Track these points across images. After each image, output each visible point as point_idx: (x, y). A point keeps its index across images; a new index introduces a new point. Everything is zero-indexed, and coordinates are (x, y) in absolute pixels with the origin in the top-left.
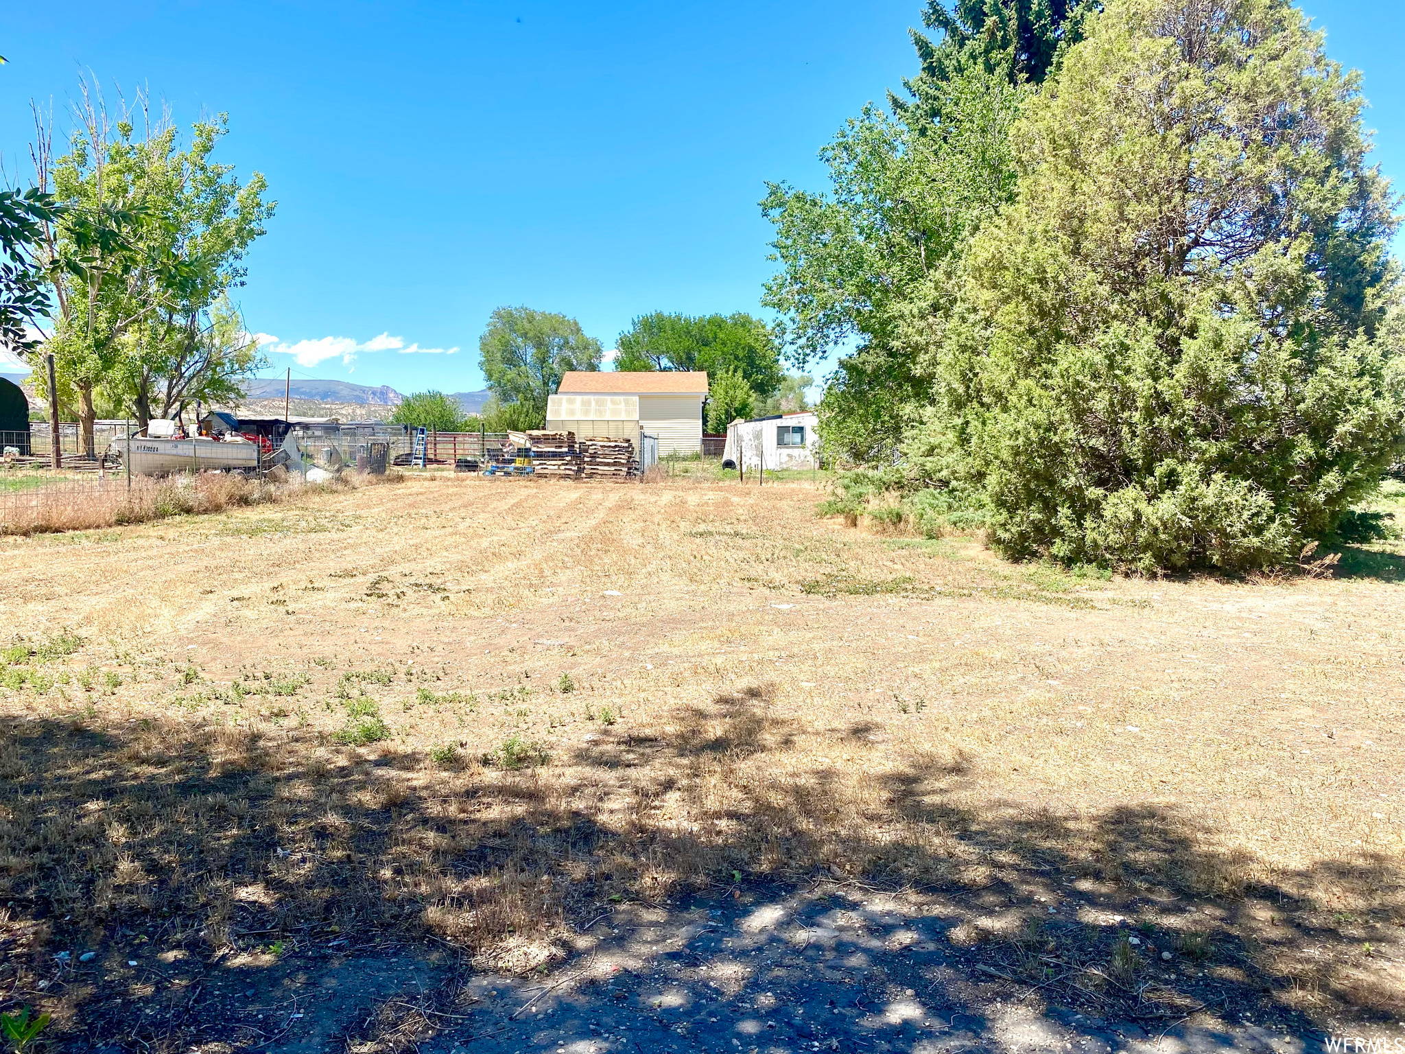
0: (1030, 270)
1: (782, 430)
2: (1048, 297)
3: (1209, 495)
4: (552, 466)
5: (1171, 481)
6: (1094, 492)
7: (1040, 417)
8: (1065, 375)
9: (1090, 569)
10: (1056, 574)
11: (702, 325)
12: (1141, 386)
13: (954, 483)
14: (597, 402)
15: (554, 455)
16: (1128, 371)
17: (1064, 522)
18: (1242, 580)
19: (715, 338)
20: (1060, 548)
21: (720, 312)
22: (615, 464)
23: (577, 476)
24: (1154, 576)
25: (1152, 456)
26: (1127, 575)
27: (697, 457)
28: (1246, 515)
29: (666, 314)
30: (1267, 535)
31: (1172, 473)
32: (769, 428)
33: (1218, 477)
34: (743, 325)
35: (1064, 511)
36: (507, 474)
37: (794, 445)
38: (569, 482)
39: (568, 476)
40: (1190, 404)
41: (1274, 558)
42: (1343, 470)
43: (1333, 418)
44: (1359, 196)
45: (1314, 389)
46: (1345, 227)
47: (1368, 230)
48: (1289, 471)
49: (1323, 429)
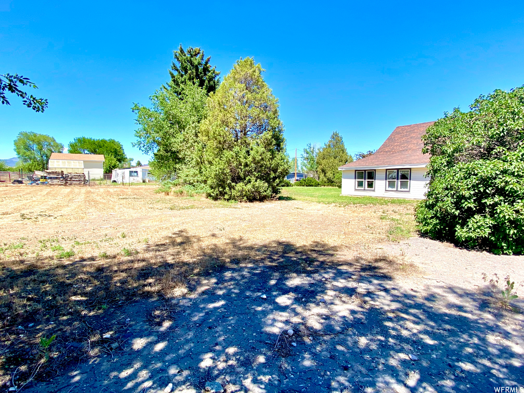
0: (217, 133)
1: (131, 172)
2: (222, 139)
3: (257, 184)
4: (55, 181)
5: (249, 181)
6: (233, 184)
7: (222, 167)
8: (227, 157)
9: (233, 201)
10: (226, 202)
11: (99, 142)
12: (243, 161)
13: (194, 184)
14: (68, 162)
15: (56, 178)
16: (240, 157)
17: (227, 191)
18: (263, 202)
19: (104, 146)
20: (226, 197)
21: (105, 138)
22: (79, 181)
23: (65, 185)
24: (246, 202)
25: (245, 176)
26: (241, 202)
27: (102, 180)
28: (264, 188)
29: (86, 137)
30: (267, 192)
31: (250, 179)
32: (127, 172)
33: (258, 180)
34: (113, 143)
35: (227, 188)
36: (38, 184)
37: (135, 176)
38: (62, 186)
39: (62, 185)
40: (253, 164)
41: (268, 197)
42: (279, 179)
43: (277, 168)
44: (279, 124)
45: (274, 162)
46: (277, 130)
47: (280, 131)
48: (270, 179)
49: (275, 171)
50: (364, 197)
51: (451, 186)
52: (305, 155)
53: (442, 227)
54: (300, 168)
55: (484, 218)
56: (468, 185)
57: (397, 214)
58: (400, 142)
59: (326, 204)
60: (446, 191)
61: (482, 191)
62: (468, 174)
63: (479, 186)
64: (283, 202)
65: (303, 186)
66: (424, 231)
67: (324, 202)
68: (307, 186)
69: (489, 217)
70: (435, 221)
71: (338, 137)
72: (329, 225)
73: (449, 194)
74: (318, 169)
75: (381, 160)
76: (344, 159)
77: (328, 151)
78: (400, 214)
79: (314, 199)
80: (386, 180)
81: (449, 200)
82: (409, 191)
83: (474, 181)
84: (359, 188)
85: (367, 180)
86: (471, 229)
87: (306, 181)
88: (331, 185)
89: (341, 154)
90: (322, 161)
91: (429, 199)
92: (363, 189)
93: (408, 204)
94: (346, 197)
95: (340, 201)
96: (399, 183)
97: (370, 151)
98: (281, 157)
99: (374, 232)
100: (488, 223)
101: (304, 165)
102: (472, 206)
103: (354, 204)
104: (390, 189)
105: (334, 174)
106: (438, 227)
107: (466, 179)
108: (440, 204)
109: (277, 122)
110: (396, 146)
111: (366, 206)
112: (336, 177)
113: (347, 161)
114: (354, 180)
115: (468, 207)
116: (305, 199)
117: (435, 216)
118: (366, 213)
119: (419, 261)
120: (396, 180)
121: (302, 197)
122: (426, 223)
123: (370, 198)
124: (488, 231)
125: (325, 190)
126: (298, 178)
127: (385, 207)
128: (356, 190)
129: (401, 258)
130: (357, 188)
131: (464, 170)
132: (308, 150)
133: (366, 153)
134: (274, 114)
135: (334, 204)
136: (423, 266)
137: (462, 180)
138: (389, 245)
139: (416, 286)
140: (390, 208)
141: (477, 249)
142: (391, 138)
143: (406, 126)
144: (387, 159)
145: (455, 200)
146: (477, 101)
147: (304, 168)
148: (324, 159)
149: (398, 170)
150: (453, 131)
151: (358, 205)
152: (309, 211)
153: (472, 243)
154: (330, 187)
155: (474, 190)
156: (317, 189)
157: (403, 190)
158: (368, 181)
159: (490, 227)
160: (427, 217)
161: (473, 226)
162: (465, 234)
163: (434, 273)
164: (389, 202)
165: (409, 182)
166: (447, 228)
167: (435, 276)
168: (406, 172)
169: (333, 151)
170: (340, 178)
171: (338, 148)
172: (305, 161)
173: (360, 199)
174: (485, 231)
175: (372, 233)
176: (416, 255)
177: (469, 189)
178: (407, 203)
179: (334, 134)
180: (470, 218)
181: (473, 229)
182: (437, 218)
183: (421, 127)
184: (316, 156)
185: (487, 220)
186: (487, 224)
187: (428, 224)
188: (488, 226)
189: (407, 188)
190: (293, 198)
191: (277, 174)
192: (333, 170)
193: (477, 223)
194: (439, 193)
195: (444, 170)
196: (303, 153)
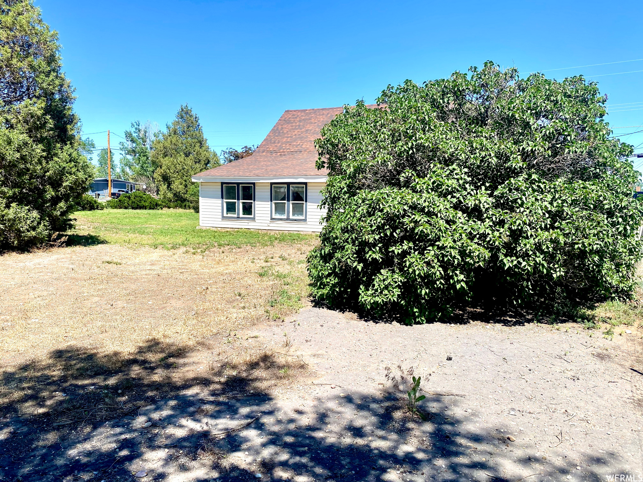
3: (11, 214)
18: (29, 251)
28: (28, 222)
30: (39, 230)
33: (14, 205)
41: (41, 241)
42: (66, 201)
43: (61, 179)
44: (61, 86)
45: (52, 167)
46: (57, 97)
47: (65, 100)
48: (45, 202)
49: (56, 183)
50: (238, 231)
51: (351, 227)
52: (129, 145)
53: (342, 289)
54: (118, 170)
55: (393, 273)
56: (371, 226)
57: (285, 262)
58: (291, 137)
59: (169, 250)
60: (346, 234)
61: (388, 234)
62: (373, 208)
63: (386, 228)
64: (78, 249)
65: (126, 208)
66: (319, 297)
67: (163, 246)
68: (133, 208)
69: (398, 271)
70: (333, 280)
71: (191, 116)
72: (169, 298)
73: (350, 239)
74: (155, 175)
75: (262, 166)
76: (203, 158)
77: (174, 141)
78: (290, 263)
79: (145, 239)
80: (271, 201)
81: (350, 249)
82: (305, 220)
83: (379, 221)
84: (230, 215)
85: (241, 201)
86: (376, 290)
87: (132, 198)
88: (181, 207)
89: (197, 148)
90: (162, 160)
91: (325, 245)
92: (236, 216)
93: (303, 242)
94: (206, 231)
95: (197, 240)
96: (291, 206)
97: (246, 147)
98: (70, 155)
99: (247, 305)
100: (396, 280)
101: (126, 165)
102: (377, 256)
103: (220, 245)
104: (278, 216)
105: (186, 186)
106: (337, 290)
107: (370, 217)
108: (338, 255)
109: (57, 82)
110: (286, 143)
111: (239, 250)
112: (190, 192)
113: (209, 162)
114: (220, 201)
115: (372, 258)
116: (127, 239)
117: (333, 273)
118: (239, 263)
119: (310, 353)
120: (286, 202)
121: (121, 236)
122: (321, 284)
123: (248, 233)
124: (397, 292)
125: (169, 216)
126: (116, 191)
127: (270, 251)
128: (223, 217)
129: (283, 351)
130: (225, 215)
131: (367, 202)
132: (135, 135)
133: (240, 150)
134: (49, 64)
135: (183, 249)
136: (316, 360)
137: (365, 217)
138: (268, 328)
139: (301, 402)
140: (278, 250)
141: (385, 318)
142: (277, 129)
143: (299, 111)
144: (272, 165)
145: (357, 248)
146: (384, 94)
147: (127, 170)
148: (165, 155)
149: (288, 184)
150: (355, 138)
151: (227, 248)
152: (132, 268)
153: (379, 311)
154: (180, 211)
155: (380, 233)
156: (155, 215)
157: (296, 217)
158: (243, 203)
159: (399, 286)
160: (322, 274)
161: (379, 285)
162: (370, 298)
163: (329, 371)
164: (276, 239)
165: (304, 206)
166: (349, 290)
167: (330, 377)
168: (300, 190)
169: (183, 141)
170: (196, 194)
171: (192, 137)
172: (129, 157)
173: (230, 234)
174: (393, 292)
175: (244, 308)
176: (307, 341)
177: (373, 232)
178: (302, 240)
179: (182, 110)
180: (375, 275)
181: (379, 291)
182: (336, 275)
183: (320, 115)
184: (151, 148)
185: (396, 276)
186: (396, 282)
187: (323, 285)
188: (397, 284)
189: (302, 214)
190: (102, 238)
191: (62, 190)
192: (185, 178)
193: (384, 280)
194: (337, 238)
195: (343, 199)
196: (124, 140)
